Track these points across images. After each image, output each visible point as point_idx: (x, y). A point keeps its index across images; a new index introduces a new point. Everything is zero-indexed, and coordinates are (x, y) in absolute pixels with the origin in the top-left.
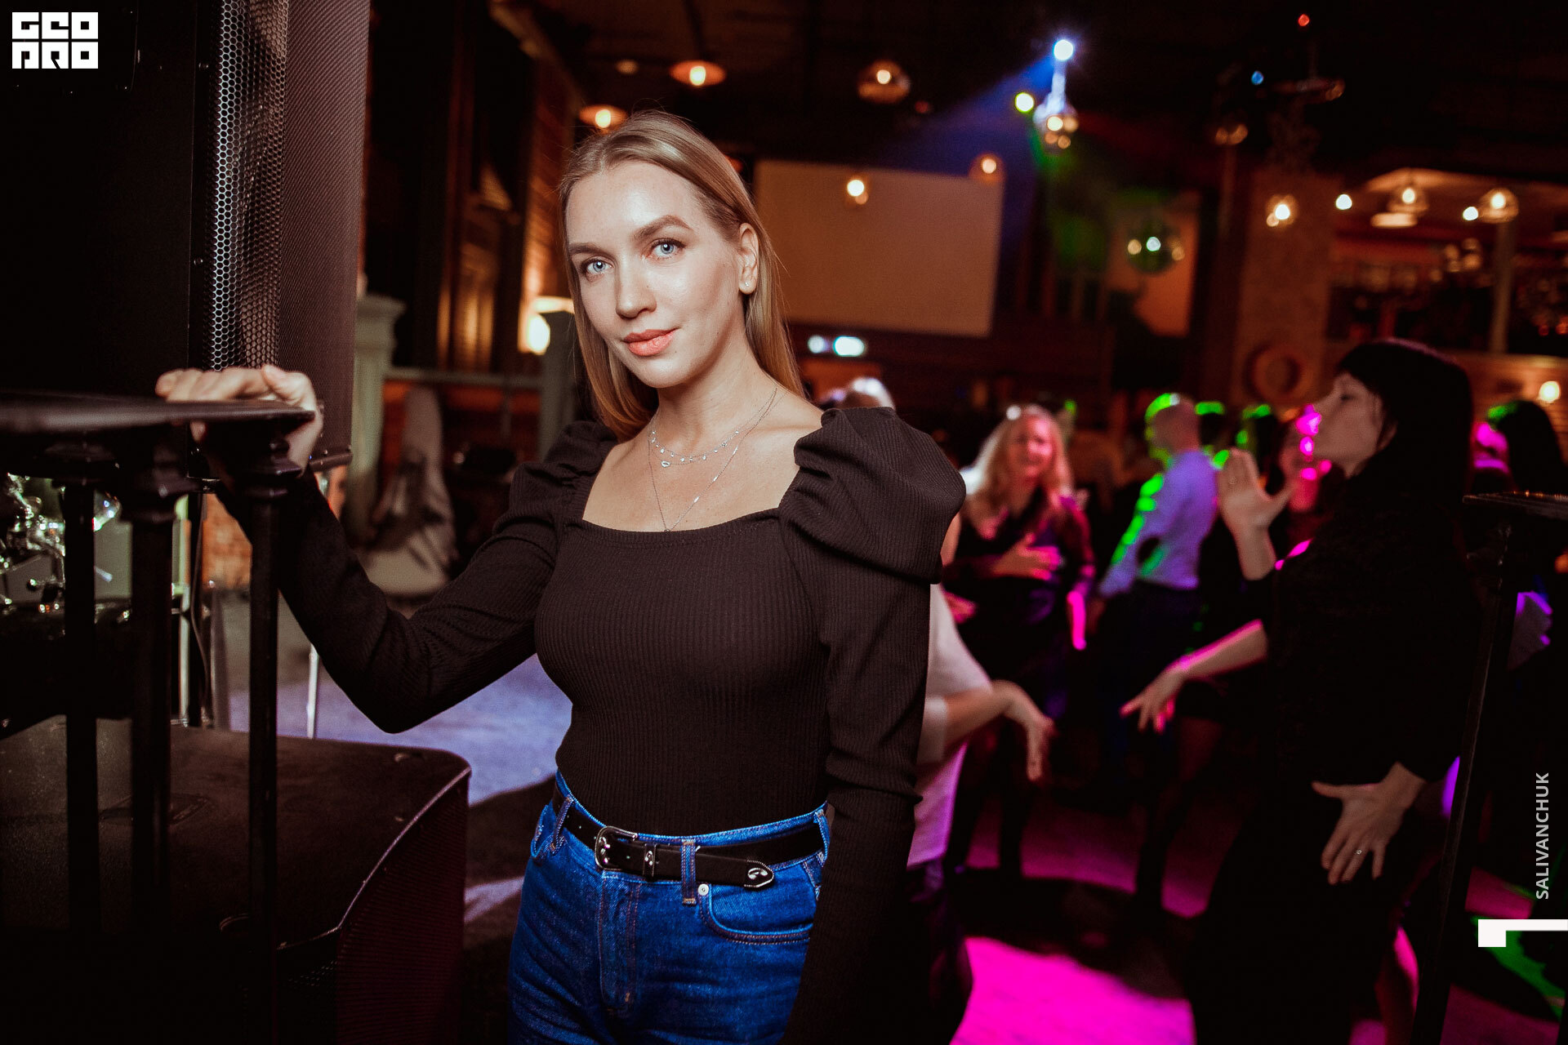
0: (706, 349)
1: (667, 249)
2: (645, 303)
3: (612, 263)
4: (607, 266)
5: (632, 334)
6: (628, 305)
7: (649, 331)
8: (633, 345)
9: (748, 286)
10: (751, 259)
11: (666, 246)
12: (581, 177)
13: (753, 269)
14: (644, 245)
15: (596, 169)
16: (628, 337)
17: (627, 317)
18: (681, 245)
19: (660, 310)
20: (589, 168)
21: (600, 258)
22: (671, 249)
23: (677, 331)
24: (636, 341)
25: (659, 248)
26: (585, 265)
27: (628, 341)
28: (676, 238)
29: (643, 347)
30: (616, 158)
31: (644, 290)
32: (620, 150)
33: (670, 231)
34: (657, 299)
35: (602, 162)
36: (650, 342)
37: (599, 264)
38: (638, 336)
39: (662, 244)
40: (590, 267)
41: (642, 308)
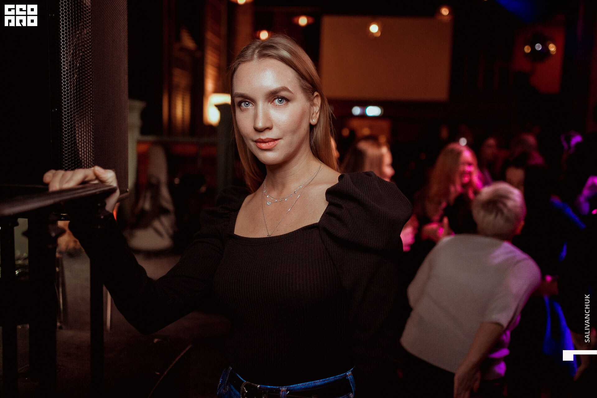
0: (292, 149)
1: (280, 101)
2: (268, 125)
3: (254, 104)
4: (251, 105)
5: (260, 139)
6: (260, 125)
7: (267, 138)
8: (259, 144)
9: (314, 121)
10: (316, 109)
11: (280, 100)
12: (244, 62)
13: (317, 114)
14: (271, 98)
15: (252, 59)
16: (257, 140)
17: (259, 131)
18: (288, 100)
19: (274, 129)
20: (248, 58)
21: (248, 101)
22: (282, 102)
23: (280, 140)
24: (261, 142)
25: (277, 100)
26: (240, 102)
27: (256, 142)
28: (286, 97)
29: (264, 146)
30: (263, 56)
31: (267, 117)
32: (265, 52)
33: (284, 94)
34: (273, 124)
35: (255, 56)
36: (267, 143)
37: (247, 103)
38: (262, 140)
39: (278, 98)
40: (243, 104)
41: (266, 127)
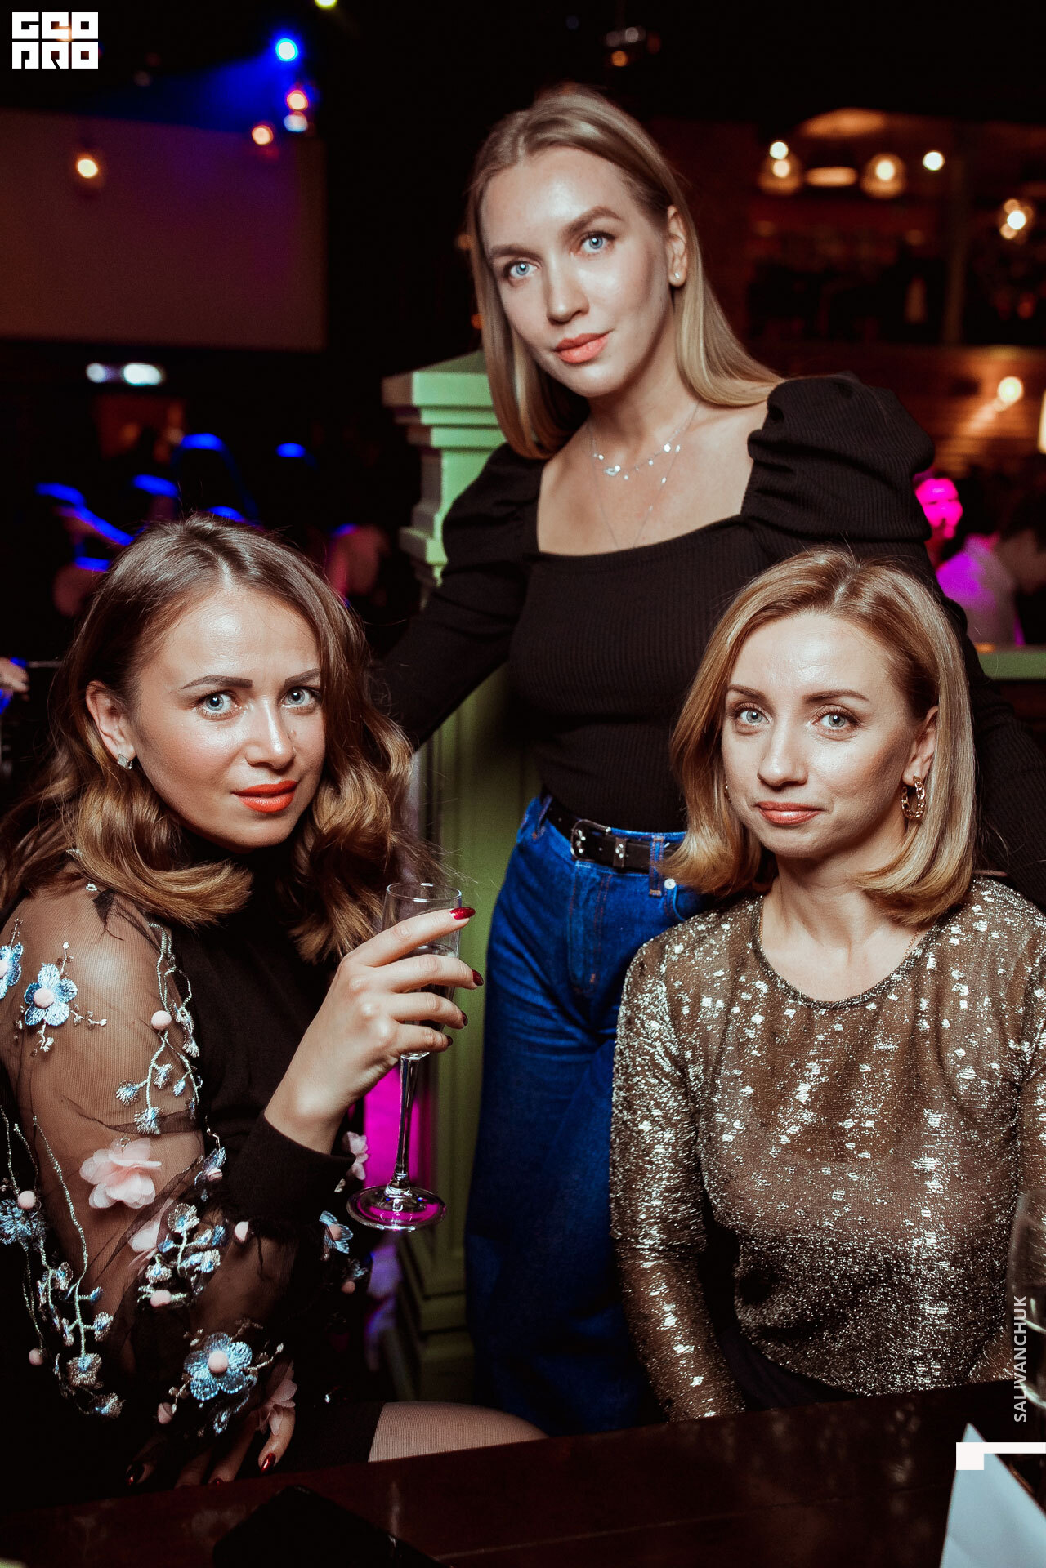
0: (639, 352)
1: (595, 244)
2: (578, 305)
3: (538, 264)
4: (531, 268)
5: (566, 340)
6: (561, 308)
7: (582, 336)
8: (565, 353)
9: (677, 278)
10: (679, 246)
11: (595, 240)
12: (497, 171)
13: (681, 258)
14: (573, 240)
15: (514, 160)
16: (560, 344)
17: (557, 322)
18: (611, 237)
19: (594, 311)
20: (507, 160)
21: (524, 259)
22: (600, 243)
23: (610, 334)
24: (569, 348)
25: (587, 244)
26: (508, 268)
27: (559, 350)
28: (606, 230)
29: (577, 354)
30: (537, 146)
31: (575, 290)
32: (541, 136)
33: (601, 224)
34: (589, 300)
35: (521, 152)
36: (584, 347)
37: (523, 266)
38: (571, 341)
39: (590, 237)
40: (513, 271)
41: (576, 310)
